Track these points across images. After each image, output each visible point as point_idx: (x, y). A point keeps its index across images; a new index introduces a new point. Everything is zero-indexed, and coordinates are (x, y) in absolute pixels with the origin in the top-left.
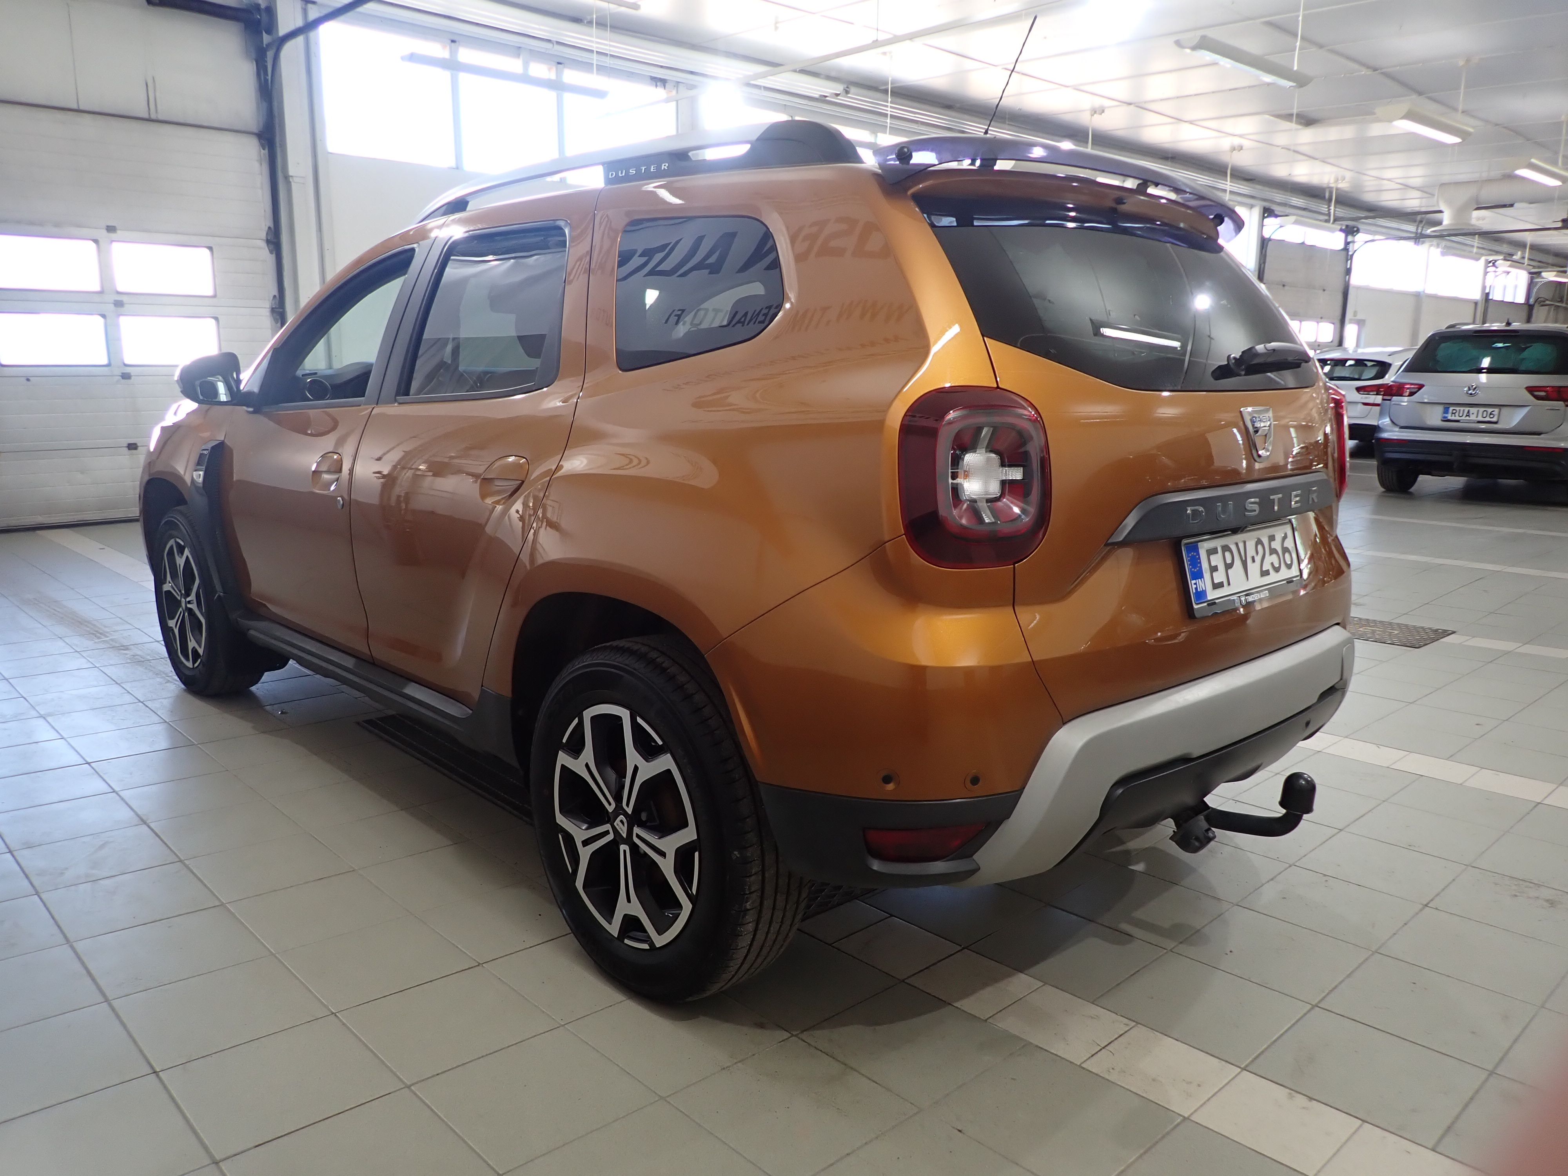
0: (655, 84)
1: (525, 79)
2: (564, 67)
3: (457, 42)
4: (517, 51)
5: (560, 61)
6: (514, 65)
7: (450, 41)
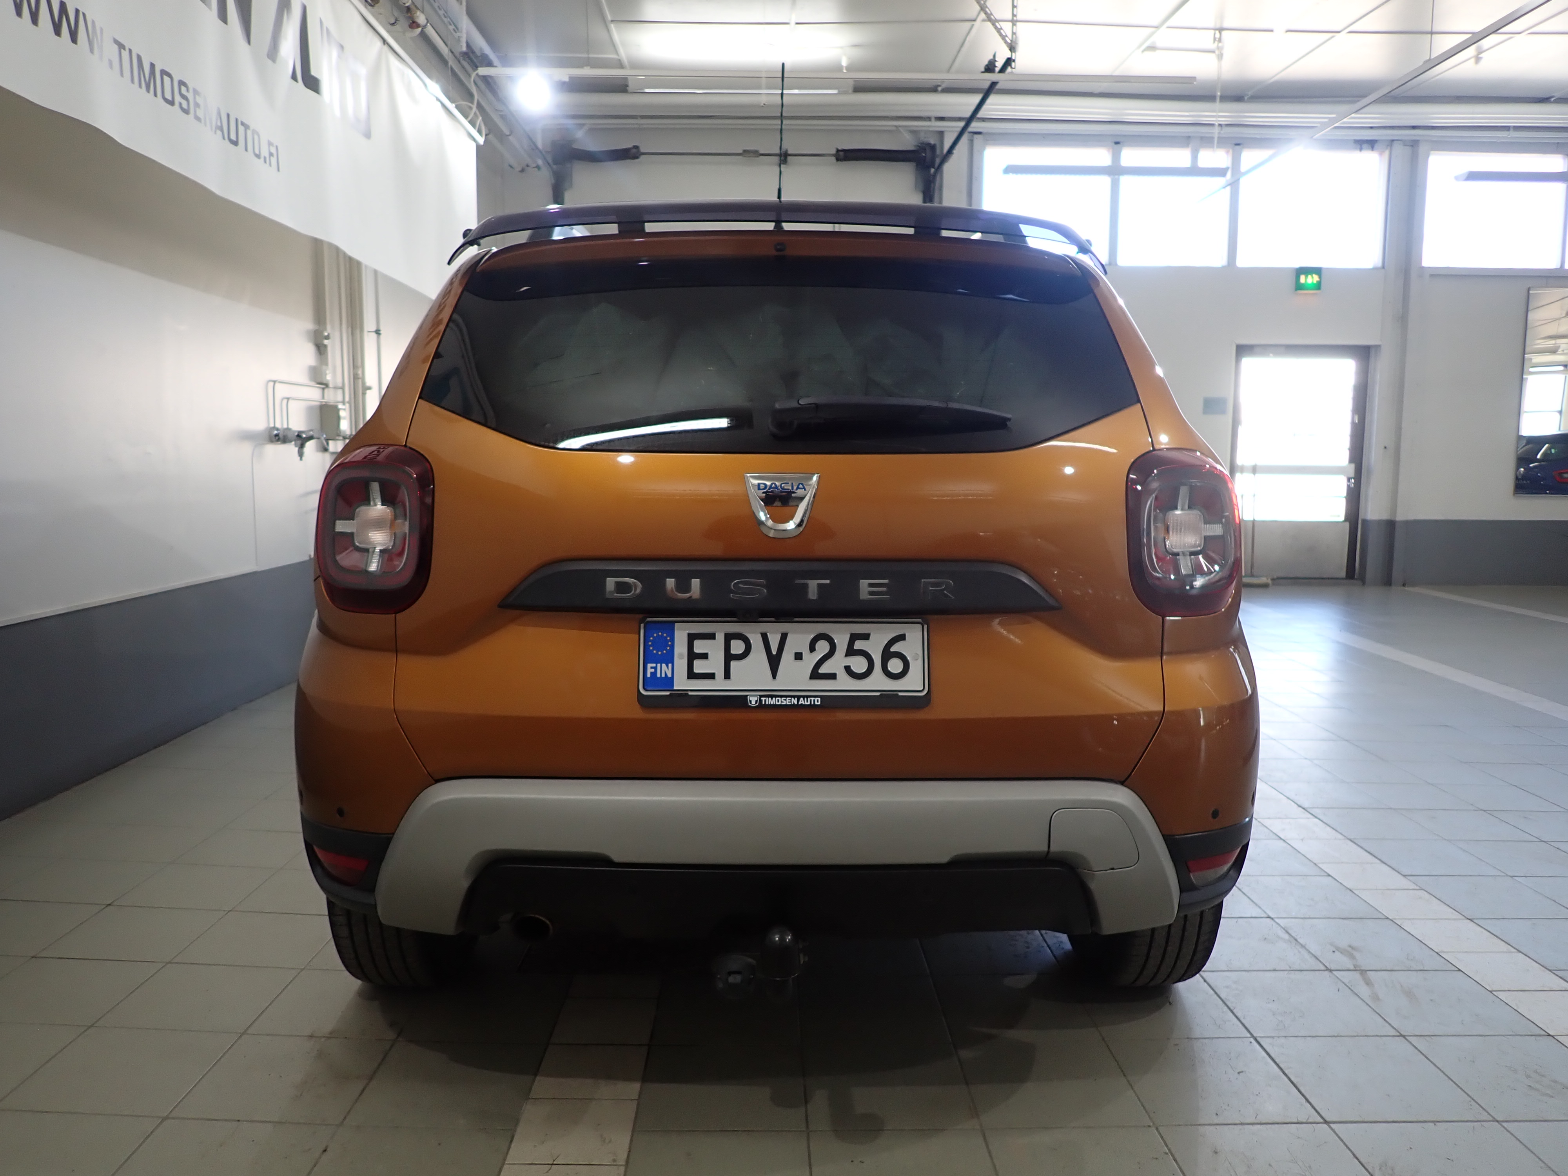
0: (1359, 146)
1: (1194, 171)
2: (1244, 148)
3: (1121, 143)
4: (1184, 141)
5: (1238, 142)
6: (1180, 157)
7: (1113, 144)
